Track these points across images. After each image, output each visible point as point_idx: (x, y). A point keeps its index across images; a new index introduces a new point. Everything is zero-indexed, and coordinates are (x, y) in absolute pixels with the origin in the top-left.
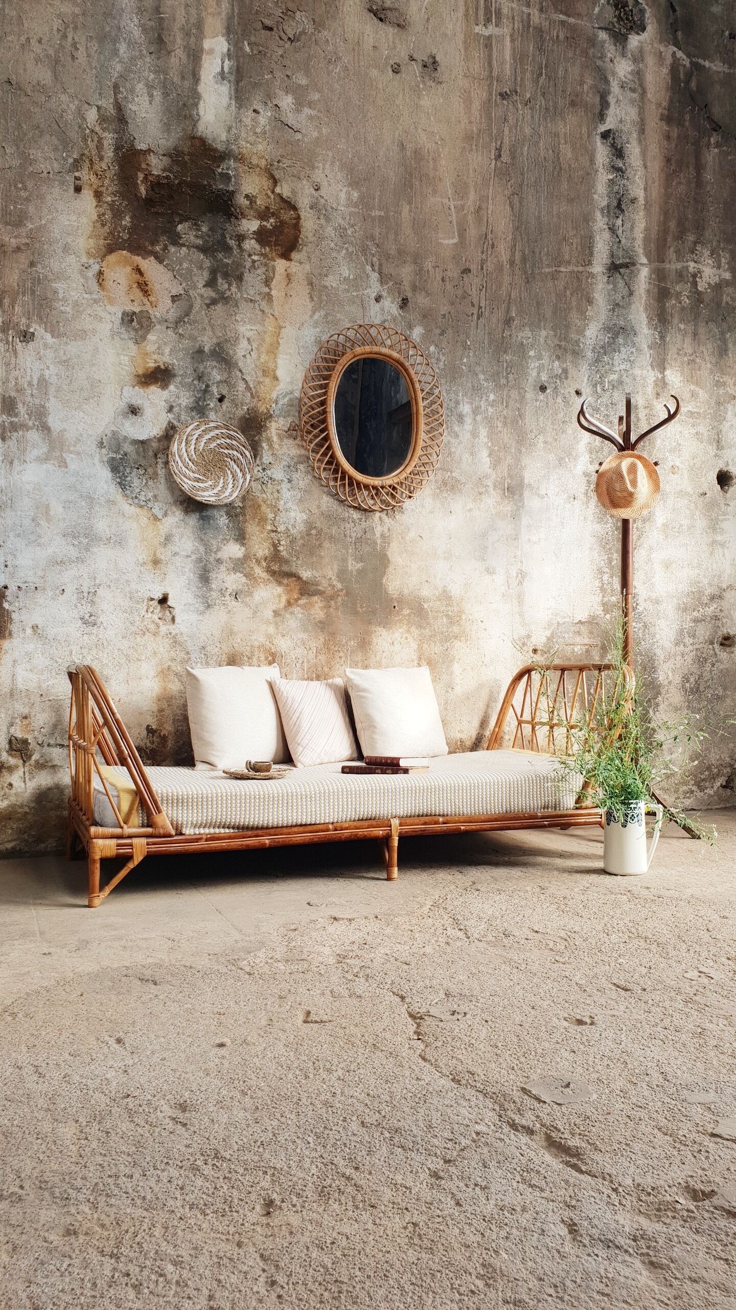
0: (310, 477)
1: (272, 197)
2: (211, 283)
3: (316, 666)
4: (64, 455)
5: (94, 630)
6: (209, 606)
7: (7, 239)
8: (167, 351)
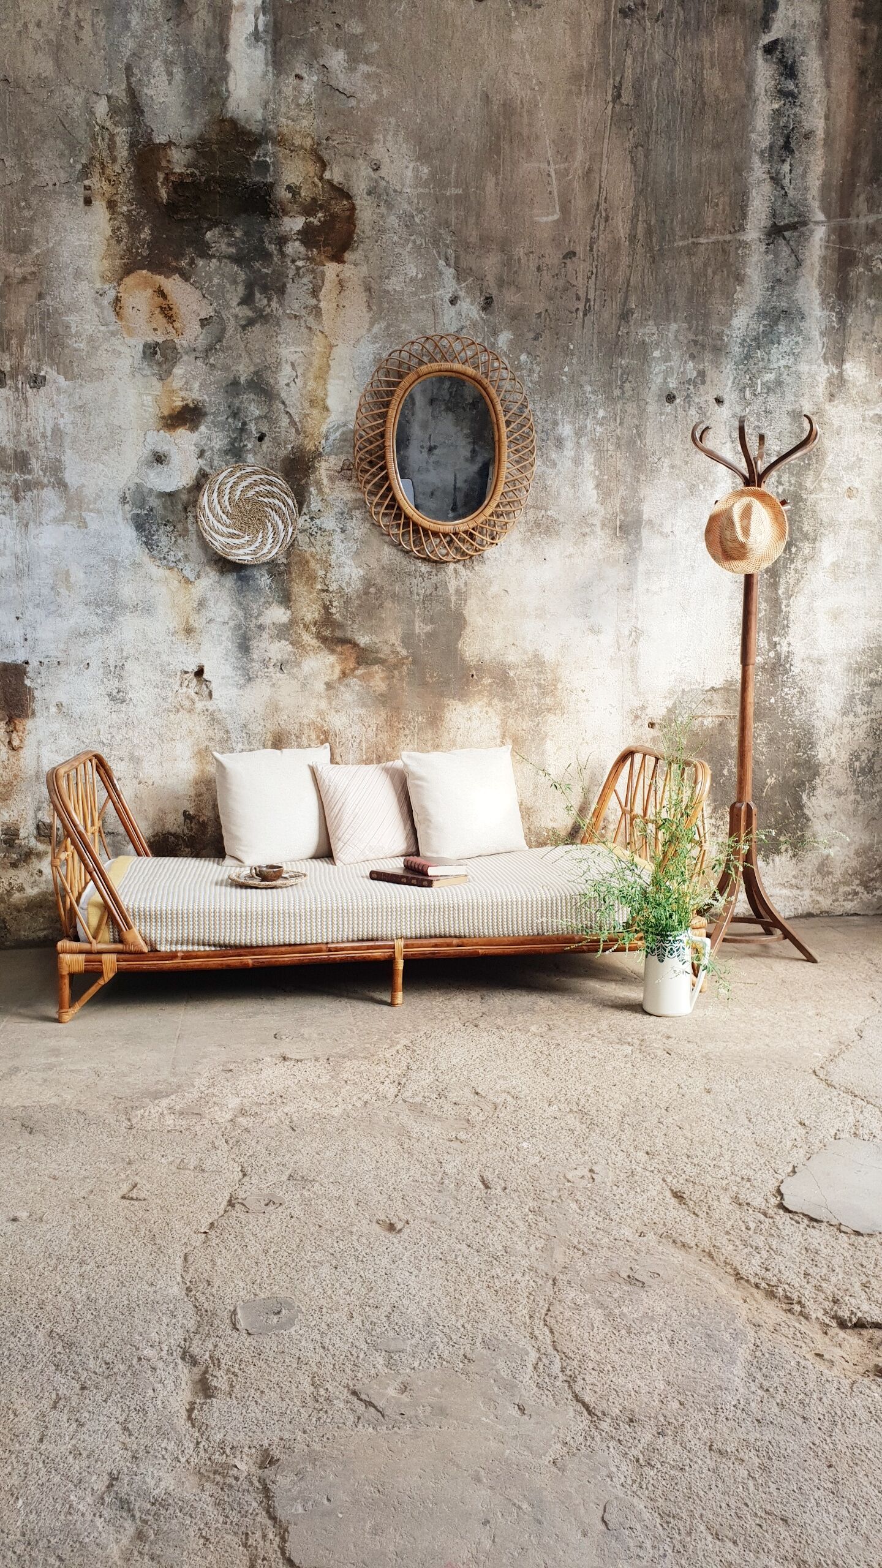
0: (368, 525)
1: (320, 185)
2: (247, 300)
3: (376, 745)
4: (83, 514)
5: (124, 707)
6: (250, 679)
7: (11, 269)
8: (196, 385)
